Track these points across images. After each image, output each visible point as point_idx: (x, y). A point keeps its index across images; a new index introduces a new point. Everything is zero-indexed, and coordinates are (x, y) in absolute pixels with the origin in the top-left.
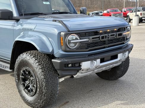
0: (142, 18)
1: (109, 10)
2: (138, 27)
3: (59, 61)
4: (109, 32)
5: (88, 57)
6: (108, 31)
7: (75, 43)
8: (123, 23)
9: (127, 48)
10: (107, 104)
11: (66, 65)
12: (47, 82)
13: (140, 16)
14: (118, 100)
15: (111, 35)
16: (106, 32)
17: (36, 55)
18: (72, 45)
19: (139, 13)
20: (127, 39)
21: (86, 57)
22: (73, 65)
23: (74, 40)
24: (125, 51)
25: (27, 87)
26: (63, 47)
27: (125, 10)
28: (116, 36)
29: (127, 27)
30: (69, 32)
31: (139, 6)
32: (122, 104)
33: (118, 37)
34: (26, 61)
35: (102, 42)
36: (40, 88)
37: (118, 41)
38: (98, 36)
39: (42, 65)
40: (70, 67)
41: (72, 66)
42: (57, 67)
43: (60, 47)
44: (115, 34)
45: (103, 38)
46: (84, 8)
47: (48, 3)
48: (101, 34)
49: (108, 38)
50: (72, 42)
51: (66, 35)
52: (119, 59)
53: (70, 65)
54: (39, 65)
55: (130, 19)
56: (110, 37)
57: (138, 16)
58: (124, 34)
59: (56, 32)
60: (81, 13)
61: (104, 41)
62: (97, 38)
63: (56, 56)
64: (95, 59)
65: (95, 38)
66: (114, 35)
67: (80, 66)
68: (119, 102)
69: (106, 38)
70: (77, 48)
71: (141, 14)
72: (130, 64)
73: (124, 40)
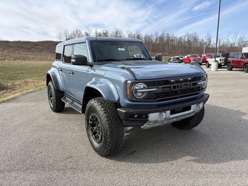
0: (221, 63)
1: (189, 55)
2: (217, 72)
3: (124, 111)
4: (182, 82)
5: (156, 108)
6: (181, 80)
7: (143, 93)
8: (199, 71)
9: (202, 99)
10: (176, 159)
11: (132, 116)
12: (111, 131)
13: (219, 62)
14: (188, 154)
15: (184, 85)
16: (178, 82)
17: (104, 102)
18: (140, 94)
19: (218, 59)
20: (202, 89)
21: (154, 108)
22: (140, 116)
23: (141, 89)
24: (199, 103)
25: (94, 133)
26: (129, 97)
27: (205, 56)
28: (190, 86)
29: (202, 76)
30: (136, 81)
31: (219, 52)
32: (192, 160)
33: (192, 87)
34: (94, 107)
35: (173, 91)
36: (105, 137)
37: (192, 91)
38: (169, 86)
39: (107, 113)
40: (136, 118)
41: (138, 117)
42: (122, 117)
43: (126, 96)
44: (189, 83)
45: (174, 87)
46: (160, 54)
47: (123, 49)
48: (173, 83)
49: (181, 87)
50: (139, 91)
51: (133, 84)
52: (192, 110)
53: (136, 116)
54: (105, 113)
55: (209, 64)
56: (183, 86)
57: (217, 61)
58: (199, 83)
59: (123, 80)
60: (156, 59)
61: (176, 91)
62: (168, 87)
63: (122, 105)
64: (165, 111)
65: (166, 88)
66: (187, 84)
67: (147, 117)
68: (190, 158)
69: (178, 87)
70: (144, 98)
71: (220, 60)
72: (205, 115)
73: (199, 90)
